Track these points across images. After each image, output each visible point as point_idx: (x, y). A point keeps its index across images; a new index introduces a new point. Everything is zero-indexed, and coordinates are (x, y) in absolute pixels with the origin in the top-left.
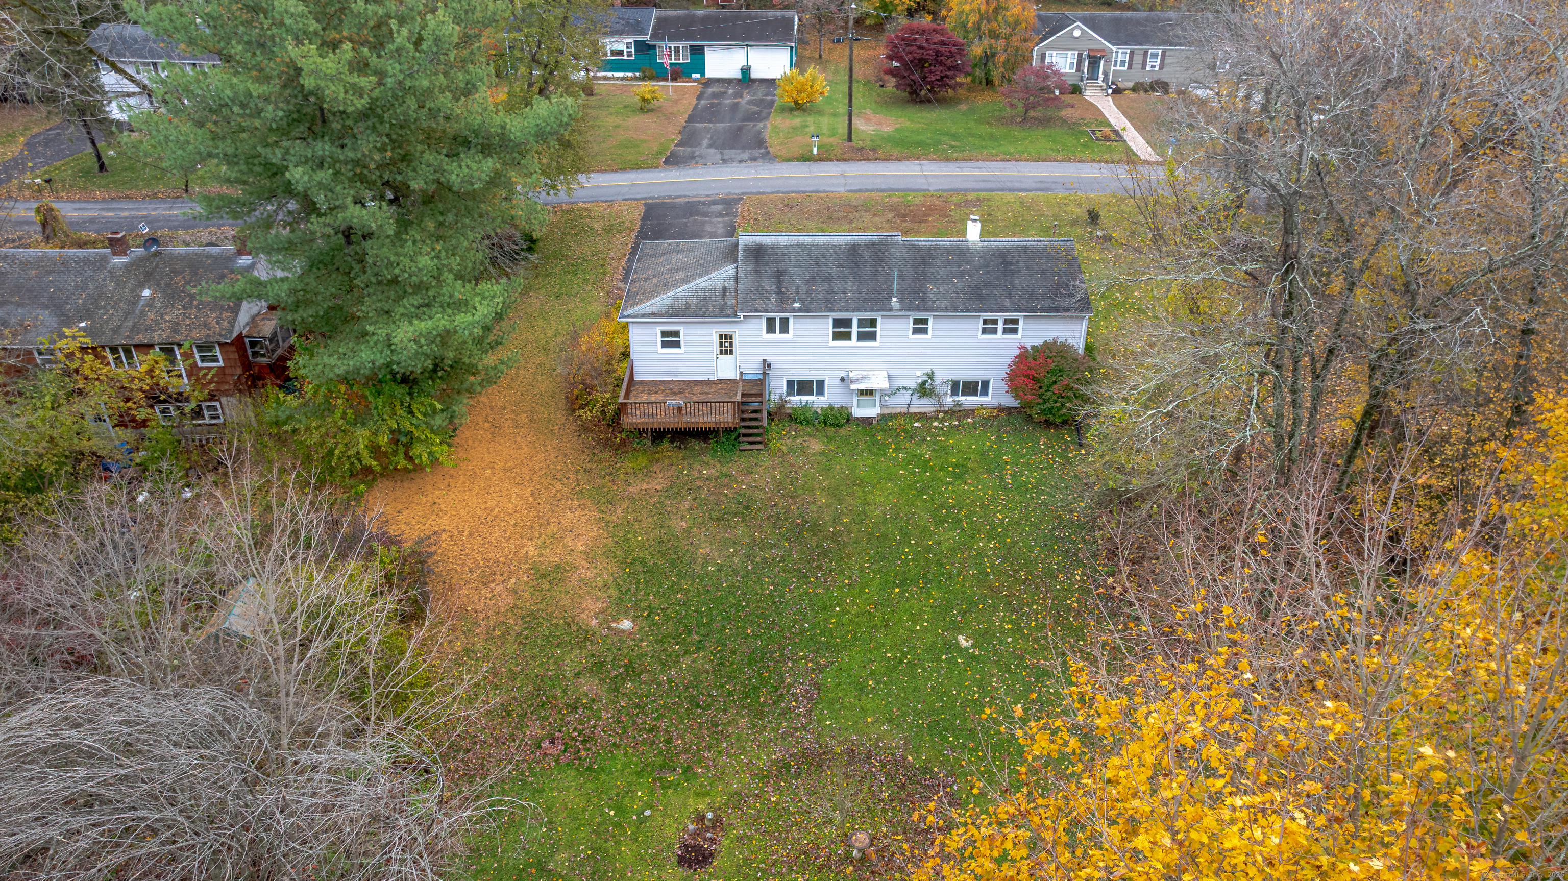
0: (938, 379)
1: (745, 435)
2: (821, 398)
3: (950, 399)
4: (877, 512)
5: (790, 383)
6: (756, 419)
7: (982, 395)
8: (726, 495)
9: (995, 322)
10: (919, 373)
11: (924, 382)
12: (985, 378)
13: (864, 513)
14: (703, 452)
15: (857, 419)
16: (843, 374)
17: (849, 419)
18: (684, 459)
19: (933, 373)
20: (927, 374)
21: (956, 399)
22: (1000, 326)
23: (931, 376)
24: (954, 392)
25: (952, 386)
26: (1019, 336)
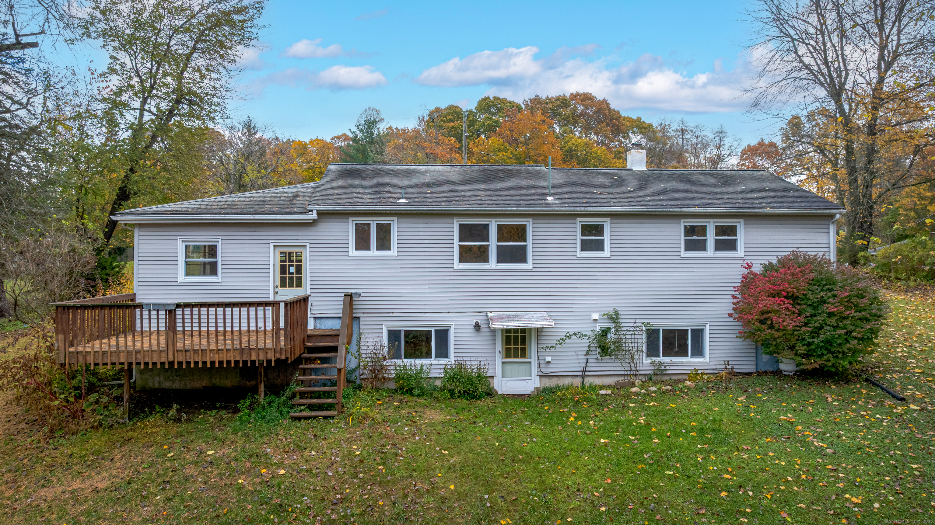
0: (626, 323)
1: (302, 395)
2: (443, 361)
3: (647, 361)
4: (575, 503)
5: (394, 335)
6: (328, 395)
7: (693, 355)
8: (241, 487)
9: (703, 231)
10: (595, 316)
11: (605, 332)
12: (695, 323)
13: (546, 504)
14: (221, 424)
15: (503, 396)
16: (478, 318)
17: (490, 393)
18: (180, 435)
19: (616, 313)
20: (611, 318)
21: (657, 360)
22: (711, 238)
23: (614, 318)
24: (652, 351)
25: (648, 337)
26: (741, 252)
